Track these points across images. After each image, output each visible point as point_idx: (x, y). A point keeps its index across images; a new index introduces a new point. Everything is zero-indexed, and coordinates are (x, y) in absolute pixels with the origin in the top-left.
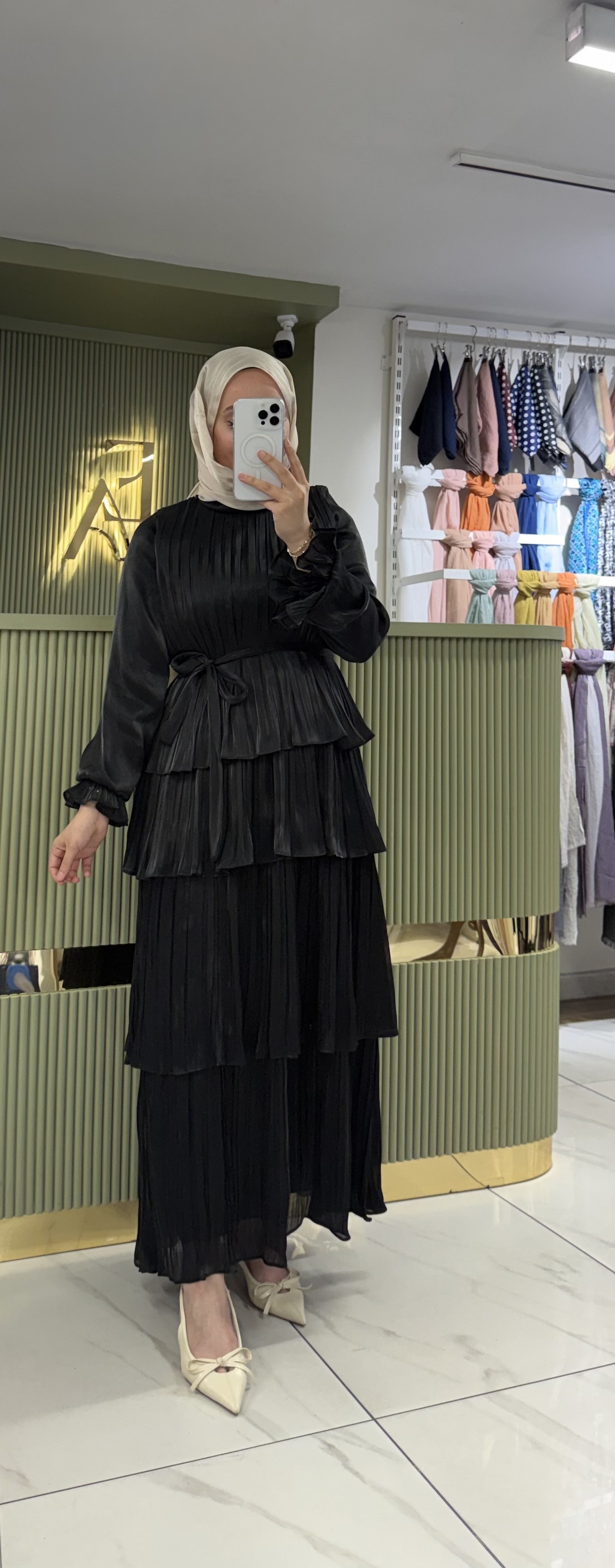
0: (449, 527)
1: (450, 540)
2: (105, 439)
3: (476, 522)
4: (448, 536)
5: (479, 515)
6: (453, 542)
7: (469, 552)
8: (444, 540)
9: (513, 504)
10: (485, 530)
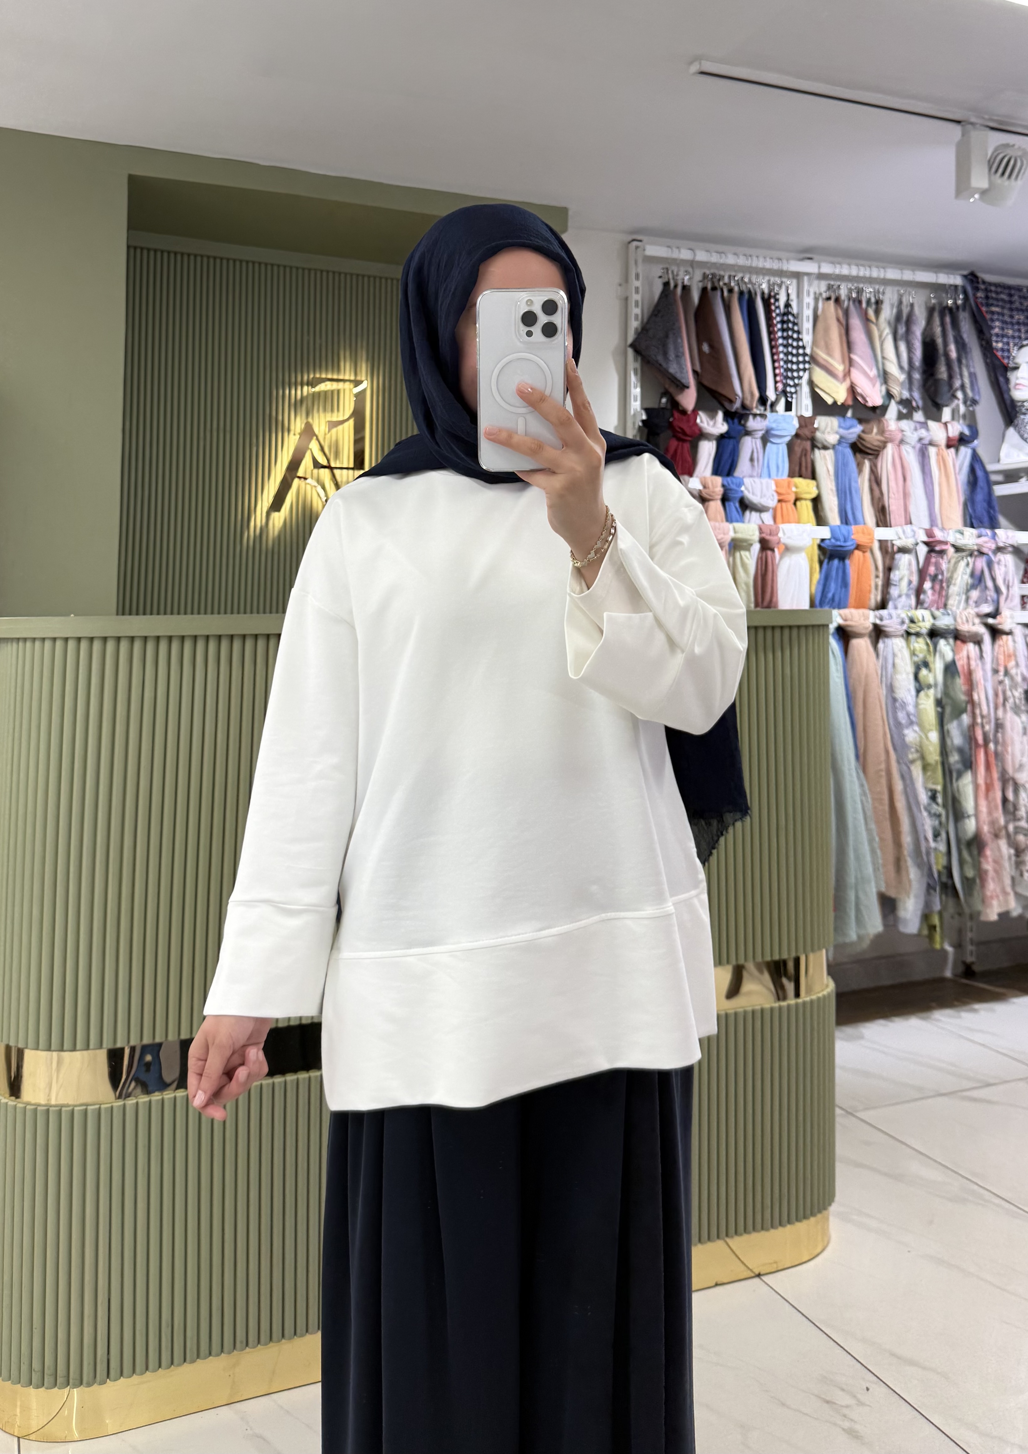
2: (311, 376)
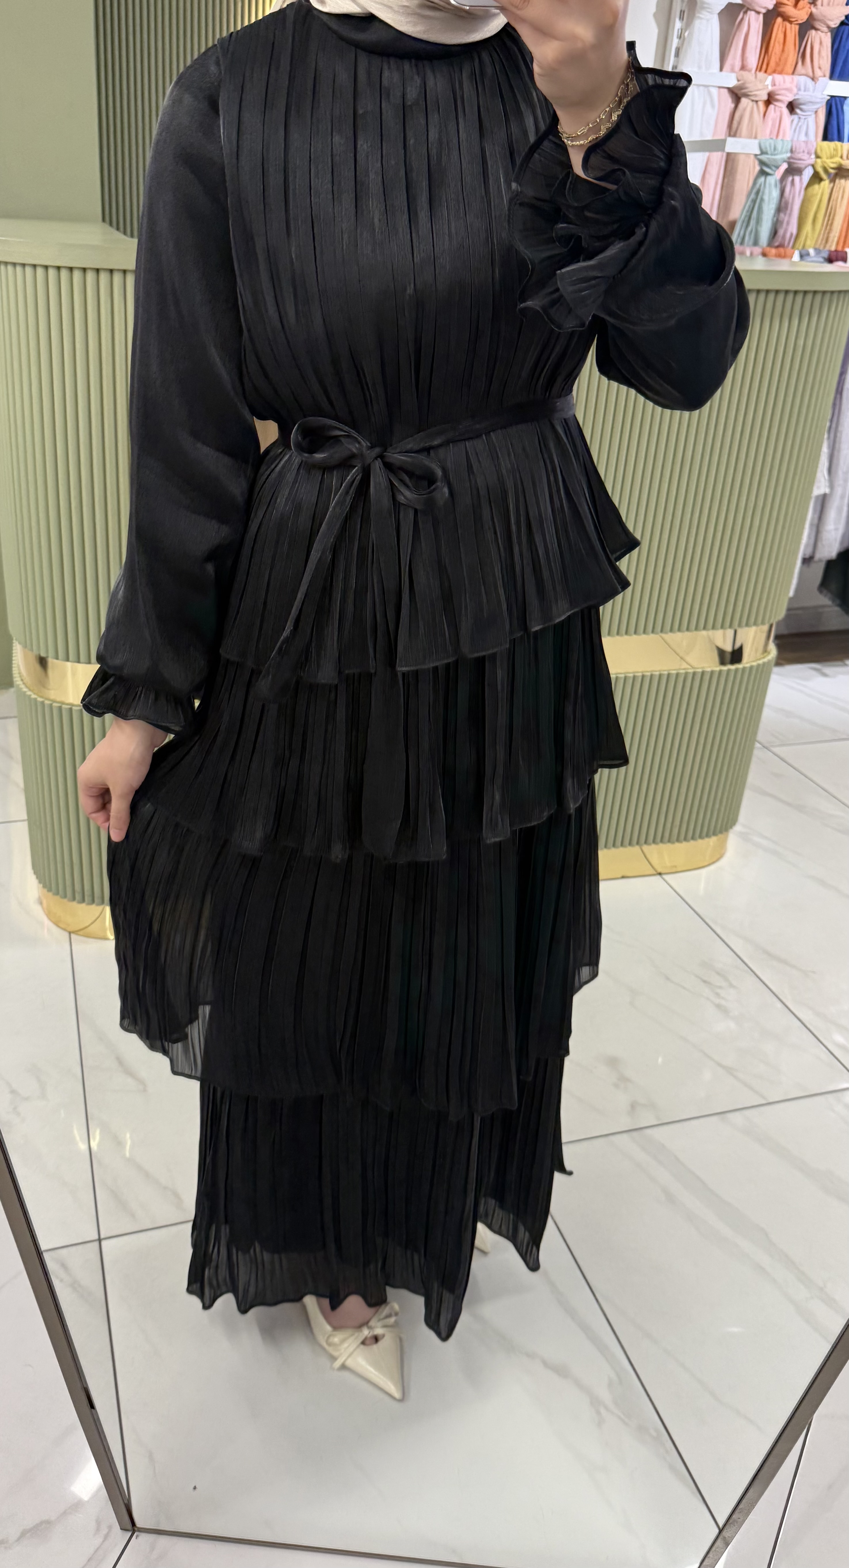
0: (743, 68)
1: (741, 87)
3: (778, 60)
4: (740, 82)
5: (783, 51)
6: (744, 91)
7: (761, 105)
8: (734, 87)
9: (829, 34)
10: (787, 74)
